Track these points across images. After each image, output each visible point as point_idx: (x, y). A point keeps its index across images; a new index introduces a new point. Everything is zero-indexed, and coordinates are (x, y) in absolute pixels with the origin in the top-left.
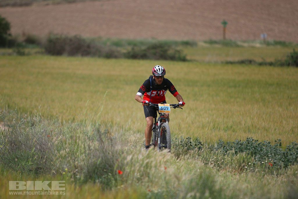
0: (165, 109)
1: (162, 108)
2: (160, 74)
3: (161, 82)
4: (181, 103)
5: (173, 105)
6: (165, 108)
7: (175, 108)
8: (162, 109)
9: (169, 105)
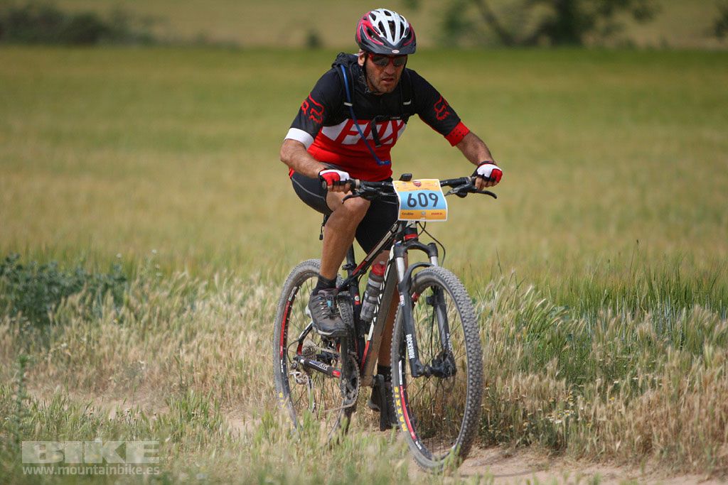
0: (424, 202)
1: (410, 198)
2: (394, 48)
3: (394, 84)
4: (486, 170)
5: (453, 184)
6: (422, 196)
7: (462, 194)
8: (412, 202)
9: (437, 182)
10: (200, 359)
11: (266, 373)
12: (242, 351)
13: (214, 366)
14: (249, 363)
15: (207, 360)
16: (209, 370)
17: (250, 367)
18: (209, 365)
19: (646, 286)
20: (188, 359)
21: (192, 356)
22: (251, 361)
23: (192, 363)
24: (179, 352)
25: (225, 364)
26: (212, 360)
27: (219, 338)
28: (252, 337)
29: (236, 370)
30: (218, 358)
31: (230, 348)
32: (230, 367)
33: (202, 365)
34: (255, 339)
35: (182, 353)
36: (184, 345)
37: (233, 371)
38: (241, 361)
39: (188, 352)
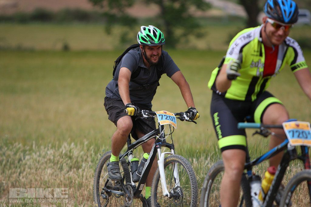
10: (29, 180)
11: (56, 186)
12: (46, 177)
13: (34, 183)
14: (49, 182)
15: (31, 181)
16: (32, 185)
17: (49, 183)
18: (32, 183)
19: (213, 149)
20: (23, 180)
21: (24, 179)
22: (50, 181)
23: (25, 182)
24: (19, 177)
25: (38, 182)
26: (33, 180)
27: (35, 172)
28: (49, 171)
29: (44, 185)
30: (36, 180)
31: (41, 175)
32: (41, 183)
33: (29, 183)
34: (51, 172)
35: (21, 178)
36: (21, 175)
37: (42, 185)
38: (46, 181)
39: (23, 178)
